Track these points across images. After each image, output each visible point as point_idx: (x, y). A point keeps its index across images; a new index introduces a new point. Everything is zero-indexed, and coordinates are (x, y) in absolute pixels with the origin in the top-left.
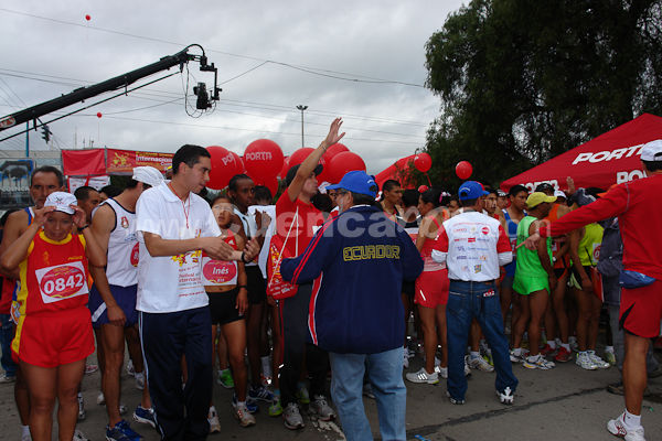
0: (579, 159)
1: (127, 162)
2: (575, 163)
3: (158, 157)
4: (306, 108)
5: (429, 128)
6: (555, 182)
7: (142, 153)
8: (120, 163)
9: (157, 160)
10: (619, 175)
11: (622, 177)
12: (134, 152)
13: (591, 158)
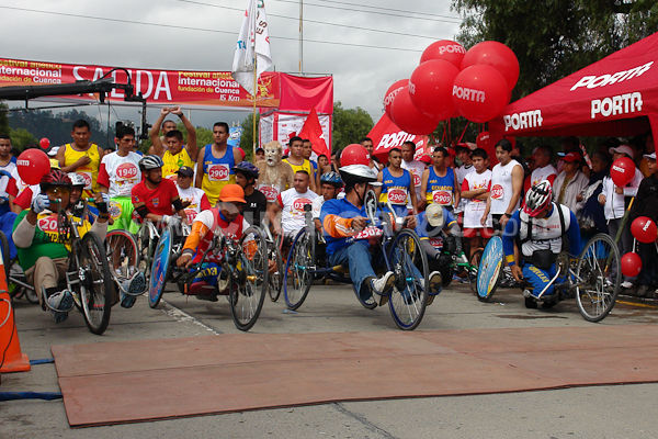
11: (596, 107)
13: (591, 82)
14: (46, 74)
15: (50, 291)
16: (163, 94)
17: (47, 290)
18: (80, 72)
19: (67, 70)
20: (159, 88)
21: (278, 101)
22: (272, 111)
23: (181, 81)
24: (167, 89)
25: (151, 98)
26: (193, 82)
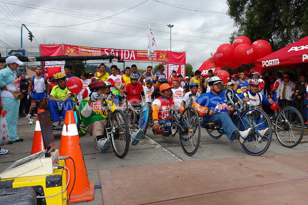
0: (291, 49)
1: (74, 52)
2: (289, 51)
3: (91, 49)
4: (172, 26)
5: (231, 36)
6: (278, 60)
7: (82, 47)
8: (70, 52)
9: (90, 51)
10: (303, 56)
11: (305, 57)
12: (78, 47)
13: (296, 49)
14: (96, 51)
15: (99, 138)
16: (133, 58)
17: (97, 137)
18: (107, 51)
19: (102, 50)
20: (131, 56)
21: (168, 60)
22: (166, 63)
23: (138, 54)
24: (134, 56)
25: (129, 59)
26: (142, 54)
